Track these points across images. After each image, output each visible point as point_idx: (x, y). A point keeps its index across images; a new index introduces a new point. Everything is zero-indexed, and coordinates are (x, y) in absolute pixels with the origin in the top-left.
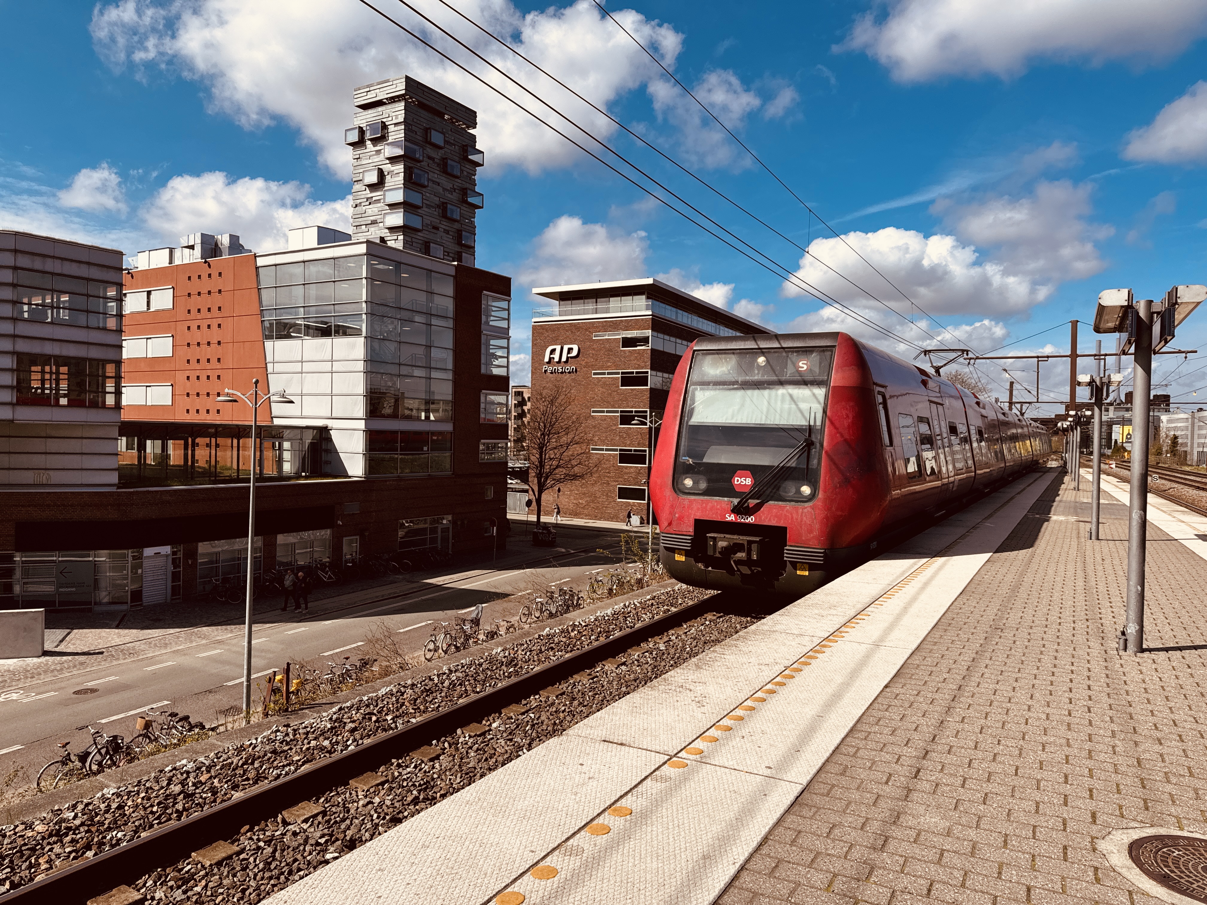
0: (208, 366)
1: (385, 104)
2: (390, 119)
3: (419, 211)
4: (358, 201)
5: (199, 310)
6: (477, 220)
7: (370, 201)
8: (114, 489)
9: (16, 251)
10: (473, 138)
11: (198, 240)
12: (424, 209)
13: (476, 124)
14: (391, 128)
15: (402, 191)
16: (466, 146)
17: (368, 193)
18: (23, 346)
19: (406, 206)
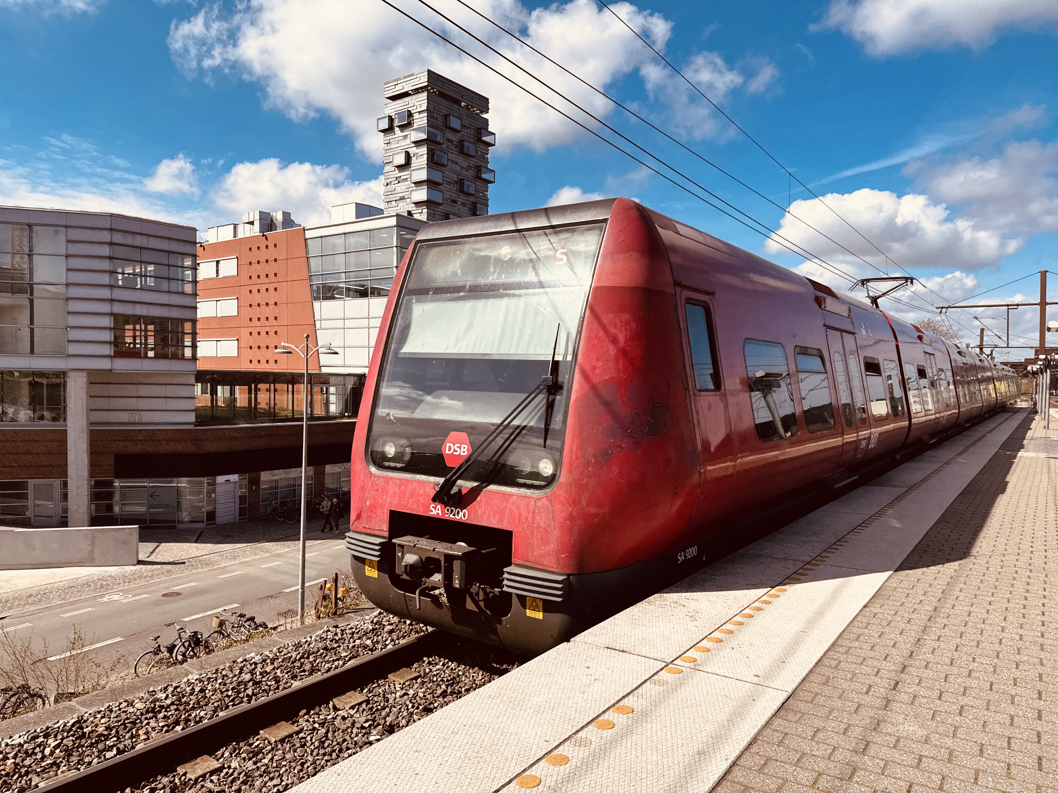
0: (267, 323)
1: (410, 95)
2: (415, 108)
3: (441, 187)
4: (389, 181)
5: (259, 276)
6: (489, 194)
7: (399, 180)
8: (191, 427)
9: (111, 230)
10: (486, 121)
11: (257, 217)
12: (445, 185)
13: (488, 109)
14: (416, 116)
15: (425, 170)
16: (480, 129)
17: (397, 173)
18: (119, 309)
19: (430, 183)
